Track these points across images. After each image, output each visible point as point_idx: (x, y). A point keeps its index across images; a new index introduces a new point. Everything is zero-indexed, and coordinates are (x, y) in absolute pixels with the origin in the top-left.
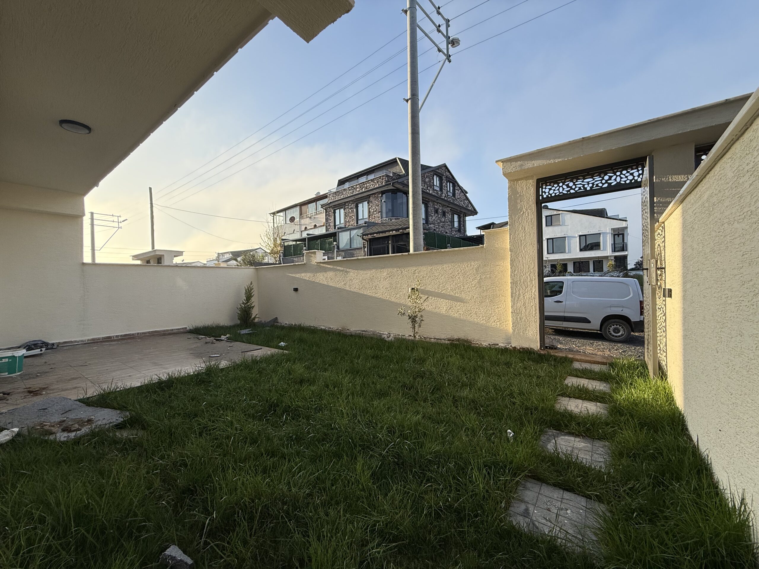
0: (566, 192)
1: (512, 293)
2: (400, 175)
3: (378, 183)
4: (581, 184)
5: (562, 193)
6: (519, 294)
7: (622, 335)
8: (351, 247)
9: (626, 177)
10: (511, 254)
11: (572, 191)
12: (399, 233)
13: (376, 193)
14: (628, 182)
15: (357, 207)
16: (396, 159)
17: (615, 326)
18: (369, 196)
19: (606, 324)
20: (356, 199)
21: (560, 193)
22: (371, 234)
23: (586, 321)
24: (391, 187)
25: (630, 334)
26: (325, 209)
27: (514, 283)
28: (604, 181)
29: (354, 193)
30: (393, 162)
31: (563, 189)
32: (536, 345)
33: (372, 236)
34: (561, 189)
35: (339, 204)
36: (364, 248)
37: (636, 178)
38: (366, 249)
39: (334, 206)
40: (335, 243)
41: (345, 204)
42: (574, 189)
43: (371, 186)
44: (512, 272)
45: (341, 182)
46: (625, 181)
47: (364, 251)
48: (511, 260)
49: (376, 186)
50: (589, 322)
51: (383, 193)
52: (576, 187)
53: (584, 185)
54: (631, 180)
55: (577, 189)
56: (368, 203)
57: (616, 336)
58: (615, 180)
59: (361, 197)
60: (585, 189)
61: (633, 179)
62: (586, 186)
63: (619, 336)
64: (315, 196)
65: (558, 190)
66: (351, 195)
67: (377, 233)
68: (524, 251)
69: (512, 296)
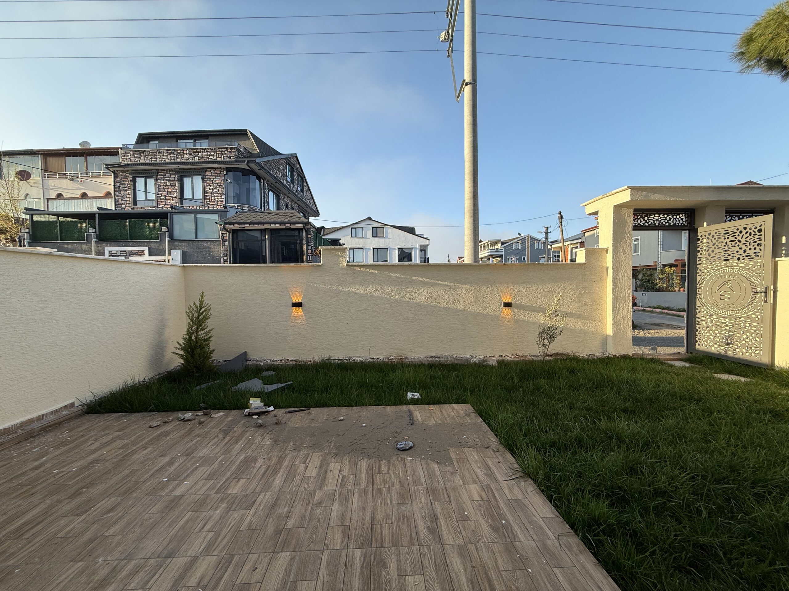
0: (642, 224)
1: (614, 308)
2: (251, 153)
3: (222, 155)
4: (652, 220)
5: (640, 224)
8: (196, 237)
9: (679, 221)
10: (614, 273)
11: (647, 224)
12: (284, 227)
13: (218, 168)
14: (680, 224)
15: (181, 181)
16: (246, 131)
18: (204, 170)
20: (180, 169)
21: (639, 224)
22: (239, 223)
24: (244, 166)
26: (114, 172)
27: (615, 299)
28: (666, 221)
29: (178, 160)
30: (242, 134)
31: (641, 221)
33: (241, 226)
34: (639, 221)
35: (145, 170)
36: (224, 242)
37: (684, 223)
38: (227, 243)
39: (132, 170)
40: (164, 229)
41: (158, 172)
42: (648, 223)
43: (211, 157)
44: (614, 289)
45: (144, 139)
46: (678, 224)
47: (224, 245)
48: (613, 278)
49: (218, 159)
51: (228, 170)
52: (649, 222)
53: (654, 221)
54: (681, 224)
55: (650, 223)
56: (203, 179)
58: (673, 221)
59: (190, 169)
60: (655, 224)
61: (683, 223)
62: (656, 222)
64: (79, 147)
65: (637, 221)
66: (172, 161)
67: (250, 223)
68: (623, 271)
69: (614, 310)
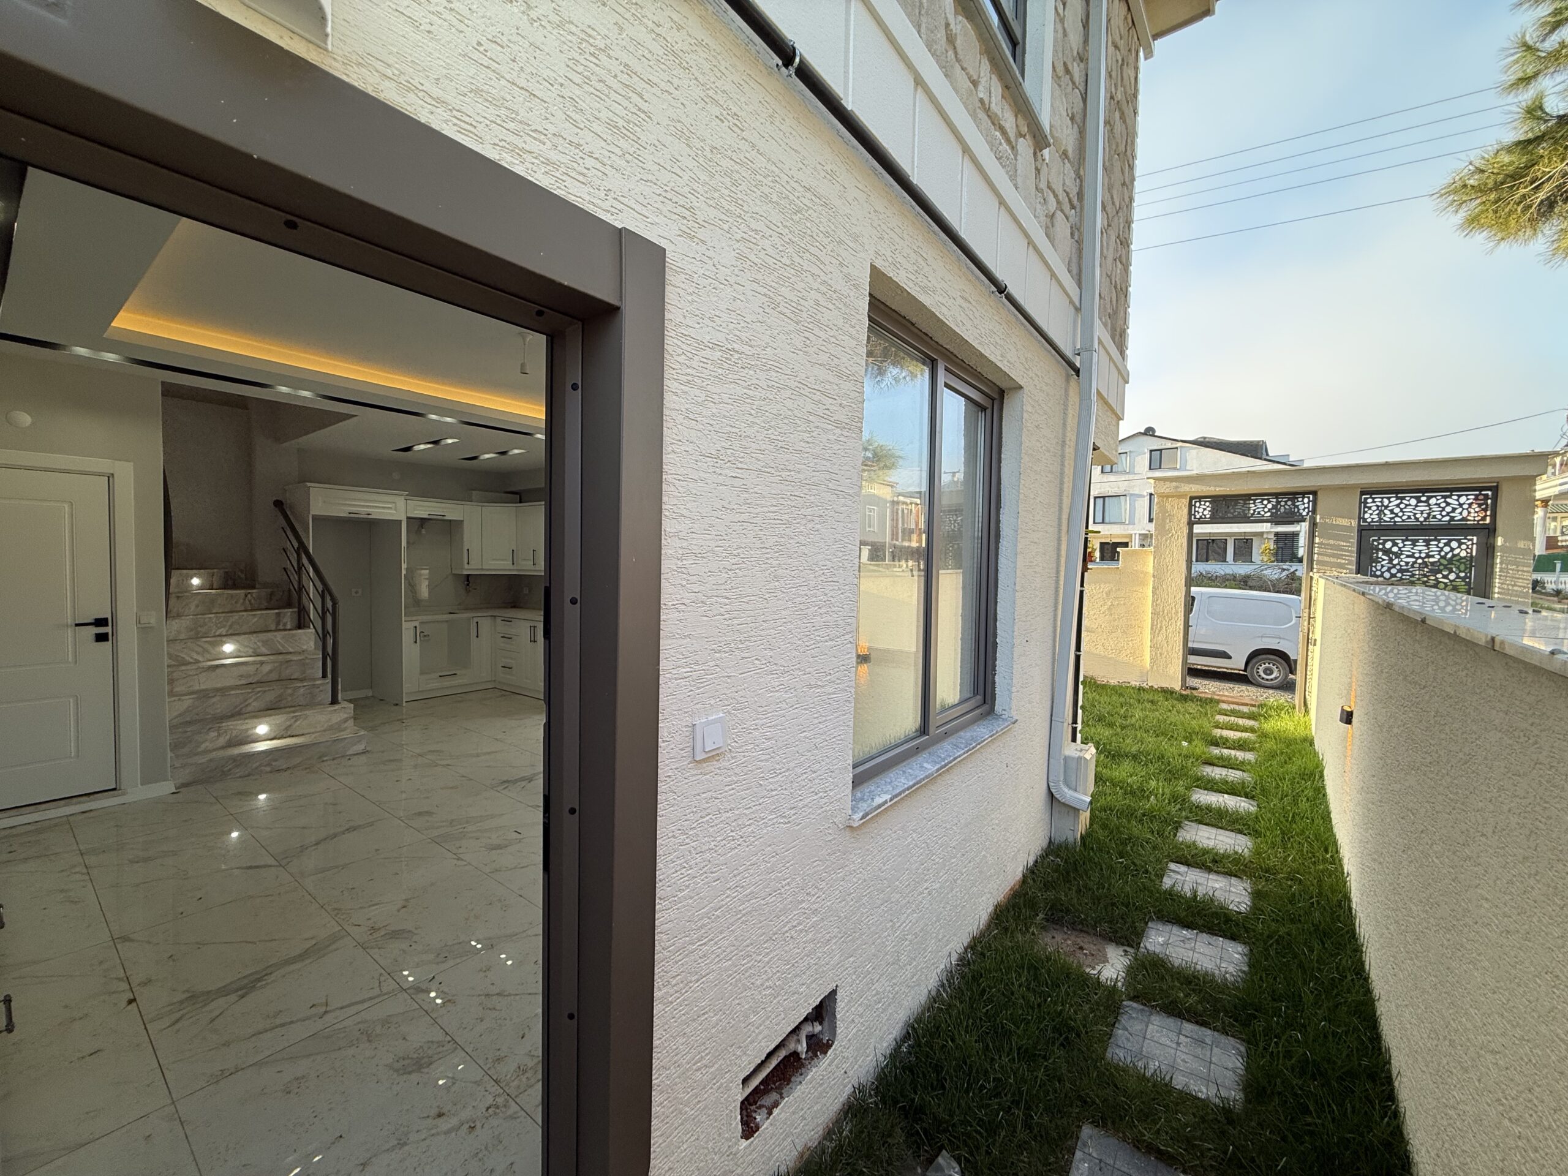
1: (1152, 625)
6: (1161, 627)
7: (1276, 678)
10: (1154, 581)
17: (1267, 665)
19: (1254, 661)
23: (1225, 655)
25: (1287, 676)
27: (1154, 614)
32: (1177, 686)
44: (1153, 601)
48: (1154, 588)
50: (1230, 658)
57: (1267, 680)
63: (1272, 680)
69: (1152, 629)
